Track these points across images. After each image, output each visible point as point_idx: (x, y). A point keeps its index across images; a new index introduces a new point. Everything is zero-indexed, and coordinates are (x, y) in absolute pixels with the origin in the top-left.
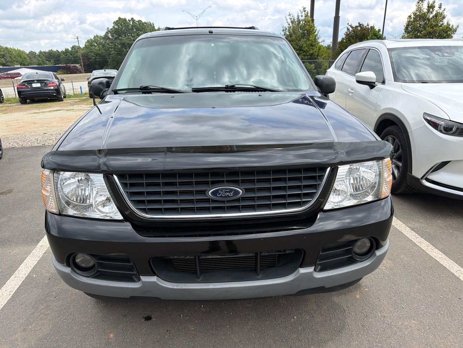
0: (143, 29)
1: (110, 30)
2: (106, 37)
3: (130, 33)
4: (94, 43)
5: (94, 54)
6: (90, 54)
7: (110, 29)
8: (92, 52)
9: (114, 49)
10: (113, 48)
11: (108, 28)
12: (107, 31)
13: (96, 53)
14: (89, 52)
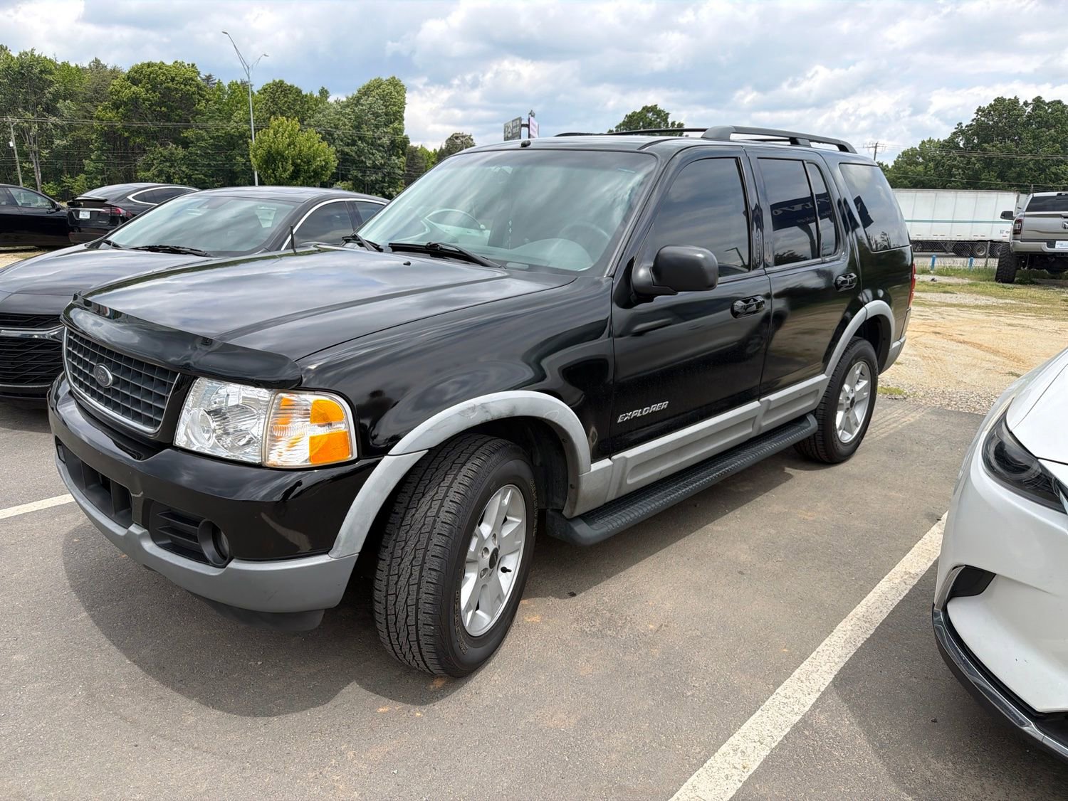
0: (1057, 123)
1: (964, 128)
2: (950, 145)
3: (1018, 133)
4: (918, 159)
5: (909, 182)
6: (901, 182)
7: (964, 125)
8: (906, 178)
9: (964, 169)
10: (961, 168)
11: (961, 123)
12: (955, 130)
13: (914, 179)
14: (899, 178)
